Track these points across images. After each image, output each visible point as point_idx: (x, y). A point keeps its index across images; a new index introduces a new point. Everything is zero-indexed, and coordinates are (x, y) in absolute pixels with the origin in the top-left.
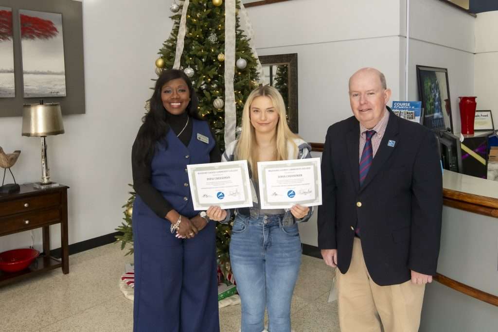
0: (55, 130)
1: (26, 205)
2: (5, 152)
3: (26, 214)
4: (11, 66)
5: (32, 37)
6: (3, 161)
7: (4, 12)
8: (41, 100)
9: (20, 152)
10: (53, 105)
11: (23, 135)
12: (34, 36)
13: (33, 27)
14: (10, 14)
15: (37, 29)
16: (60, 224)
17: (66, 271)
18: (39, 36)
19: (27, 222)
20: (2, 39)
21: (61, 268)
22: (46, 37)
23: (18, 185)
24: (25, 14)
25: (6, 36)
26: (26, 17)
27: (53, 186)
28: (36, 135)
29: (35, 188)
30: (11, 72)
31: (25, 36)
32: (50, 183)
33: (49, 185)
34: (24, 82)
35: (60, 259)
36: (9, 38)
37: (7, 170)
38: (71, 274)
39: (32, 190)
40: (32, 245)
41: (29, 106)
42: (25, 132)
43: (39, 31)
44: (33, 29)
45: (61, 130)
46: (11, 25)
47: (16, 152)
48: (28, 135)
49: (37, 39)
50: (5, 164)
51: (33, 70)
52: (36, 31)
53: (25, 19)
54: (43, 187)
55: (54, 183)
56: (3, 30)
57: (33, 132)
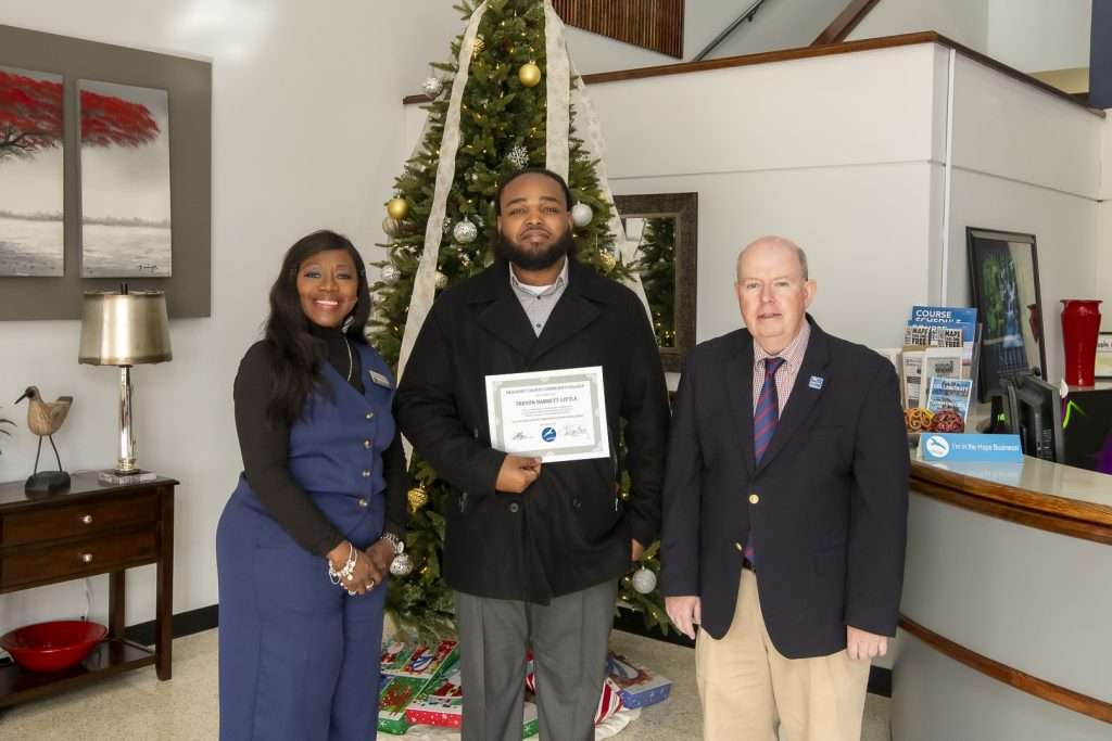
0: (151, 353)
1: (87, 519)
2: (43, 398)
3: (88, 539)
4: (57, 206)
5: (103, 142)
6: (39, 418)
7: (46, 84)
8: (123, 284)
9: (70, 399)
10: (147, 296)
11: (82, 361)
12: (109, 139)
13: (106, 118)
14: (59, 89)
15: (114, 124)
16: (155, 565)
17: (165, 673)
18: (118, 138)
19: (87, 558)
20: (42, 144)
21: (154, 666)
22: (134, 141)
23: (66, 474)
24: (91, 90)
25: (50, 138)
26: (94, 96)
27: (144, 478)
28: (112, 364)
29: (102, 483)
30: (56, 219)
31: (91, 140)
32: (137, 472)
33: (136, 477)
34: (84, 245)
35: (153, 647)
36: (56, 142)
37: (46, 439)
38: (177, 679)
39: (96, 488)
40: (86, 614)
41: (98, 297)
42: (87, 355)
43: (120, 128)
44: (106, 123)
45: (166, 351)
46: (59, 112)
47: (61, 399)
48: (96, 362)
49: (114, 145)
50: (42, 425)
51: (103, 216)
52: (113, 128)
53: (90, 100)
54: (122, 481)
55: (145, 473)
56: (44, 126)
57: (105, 355)
